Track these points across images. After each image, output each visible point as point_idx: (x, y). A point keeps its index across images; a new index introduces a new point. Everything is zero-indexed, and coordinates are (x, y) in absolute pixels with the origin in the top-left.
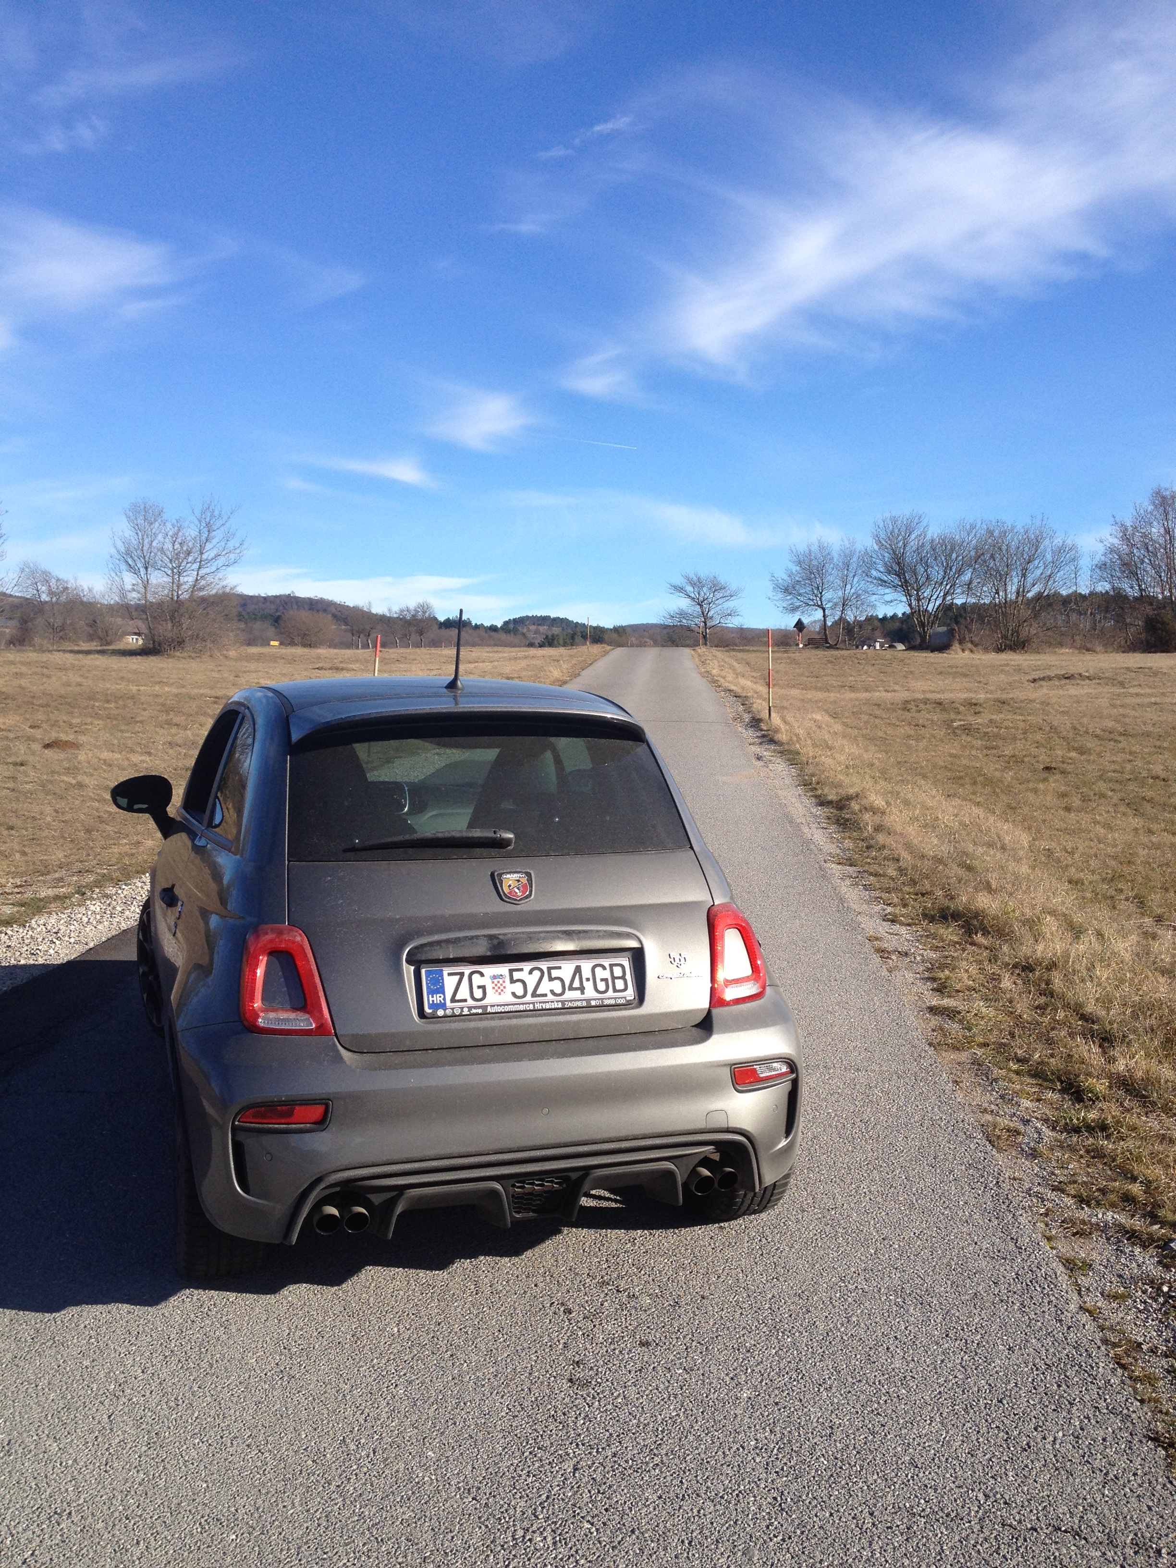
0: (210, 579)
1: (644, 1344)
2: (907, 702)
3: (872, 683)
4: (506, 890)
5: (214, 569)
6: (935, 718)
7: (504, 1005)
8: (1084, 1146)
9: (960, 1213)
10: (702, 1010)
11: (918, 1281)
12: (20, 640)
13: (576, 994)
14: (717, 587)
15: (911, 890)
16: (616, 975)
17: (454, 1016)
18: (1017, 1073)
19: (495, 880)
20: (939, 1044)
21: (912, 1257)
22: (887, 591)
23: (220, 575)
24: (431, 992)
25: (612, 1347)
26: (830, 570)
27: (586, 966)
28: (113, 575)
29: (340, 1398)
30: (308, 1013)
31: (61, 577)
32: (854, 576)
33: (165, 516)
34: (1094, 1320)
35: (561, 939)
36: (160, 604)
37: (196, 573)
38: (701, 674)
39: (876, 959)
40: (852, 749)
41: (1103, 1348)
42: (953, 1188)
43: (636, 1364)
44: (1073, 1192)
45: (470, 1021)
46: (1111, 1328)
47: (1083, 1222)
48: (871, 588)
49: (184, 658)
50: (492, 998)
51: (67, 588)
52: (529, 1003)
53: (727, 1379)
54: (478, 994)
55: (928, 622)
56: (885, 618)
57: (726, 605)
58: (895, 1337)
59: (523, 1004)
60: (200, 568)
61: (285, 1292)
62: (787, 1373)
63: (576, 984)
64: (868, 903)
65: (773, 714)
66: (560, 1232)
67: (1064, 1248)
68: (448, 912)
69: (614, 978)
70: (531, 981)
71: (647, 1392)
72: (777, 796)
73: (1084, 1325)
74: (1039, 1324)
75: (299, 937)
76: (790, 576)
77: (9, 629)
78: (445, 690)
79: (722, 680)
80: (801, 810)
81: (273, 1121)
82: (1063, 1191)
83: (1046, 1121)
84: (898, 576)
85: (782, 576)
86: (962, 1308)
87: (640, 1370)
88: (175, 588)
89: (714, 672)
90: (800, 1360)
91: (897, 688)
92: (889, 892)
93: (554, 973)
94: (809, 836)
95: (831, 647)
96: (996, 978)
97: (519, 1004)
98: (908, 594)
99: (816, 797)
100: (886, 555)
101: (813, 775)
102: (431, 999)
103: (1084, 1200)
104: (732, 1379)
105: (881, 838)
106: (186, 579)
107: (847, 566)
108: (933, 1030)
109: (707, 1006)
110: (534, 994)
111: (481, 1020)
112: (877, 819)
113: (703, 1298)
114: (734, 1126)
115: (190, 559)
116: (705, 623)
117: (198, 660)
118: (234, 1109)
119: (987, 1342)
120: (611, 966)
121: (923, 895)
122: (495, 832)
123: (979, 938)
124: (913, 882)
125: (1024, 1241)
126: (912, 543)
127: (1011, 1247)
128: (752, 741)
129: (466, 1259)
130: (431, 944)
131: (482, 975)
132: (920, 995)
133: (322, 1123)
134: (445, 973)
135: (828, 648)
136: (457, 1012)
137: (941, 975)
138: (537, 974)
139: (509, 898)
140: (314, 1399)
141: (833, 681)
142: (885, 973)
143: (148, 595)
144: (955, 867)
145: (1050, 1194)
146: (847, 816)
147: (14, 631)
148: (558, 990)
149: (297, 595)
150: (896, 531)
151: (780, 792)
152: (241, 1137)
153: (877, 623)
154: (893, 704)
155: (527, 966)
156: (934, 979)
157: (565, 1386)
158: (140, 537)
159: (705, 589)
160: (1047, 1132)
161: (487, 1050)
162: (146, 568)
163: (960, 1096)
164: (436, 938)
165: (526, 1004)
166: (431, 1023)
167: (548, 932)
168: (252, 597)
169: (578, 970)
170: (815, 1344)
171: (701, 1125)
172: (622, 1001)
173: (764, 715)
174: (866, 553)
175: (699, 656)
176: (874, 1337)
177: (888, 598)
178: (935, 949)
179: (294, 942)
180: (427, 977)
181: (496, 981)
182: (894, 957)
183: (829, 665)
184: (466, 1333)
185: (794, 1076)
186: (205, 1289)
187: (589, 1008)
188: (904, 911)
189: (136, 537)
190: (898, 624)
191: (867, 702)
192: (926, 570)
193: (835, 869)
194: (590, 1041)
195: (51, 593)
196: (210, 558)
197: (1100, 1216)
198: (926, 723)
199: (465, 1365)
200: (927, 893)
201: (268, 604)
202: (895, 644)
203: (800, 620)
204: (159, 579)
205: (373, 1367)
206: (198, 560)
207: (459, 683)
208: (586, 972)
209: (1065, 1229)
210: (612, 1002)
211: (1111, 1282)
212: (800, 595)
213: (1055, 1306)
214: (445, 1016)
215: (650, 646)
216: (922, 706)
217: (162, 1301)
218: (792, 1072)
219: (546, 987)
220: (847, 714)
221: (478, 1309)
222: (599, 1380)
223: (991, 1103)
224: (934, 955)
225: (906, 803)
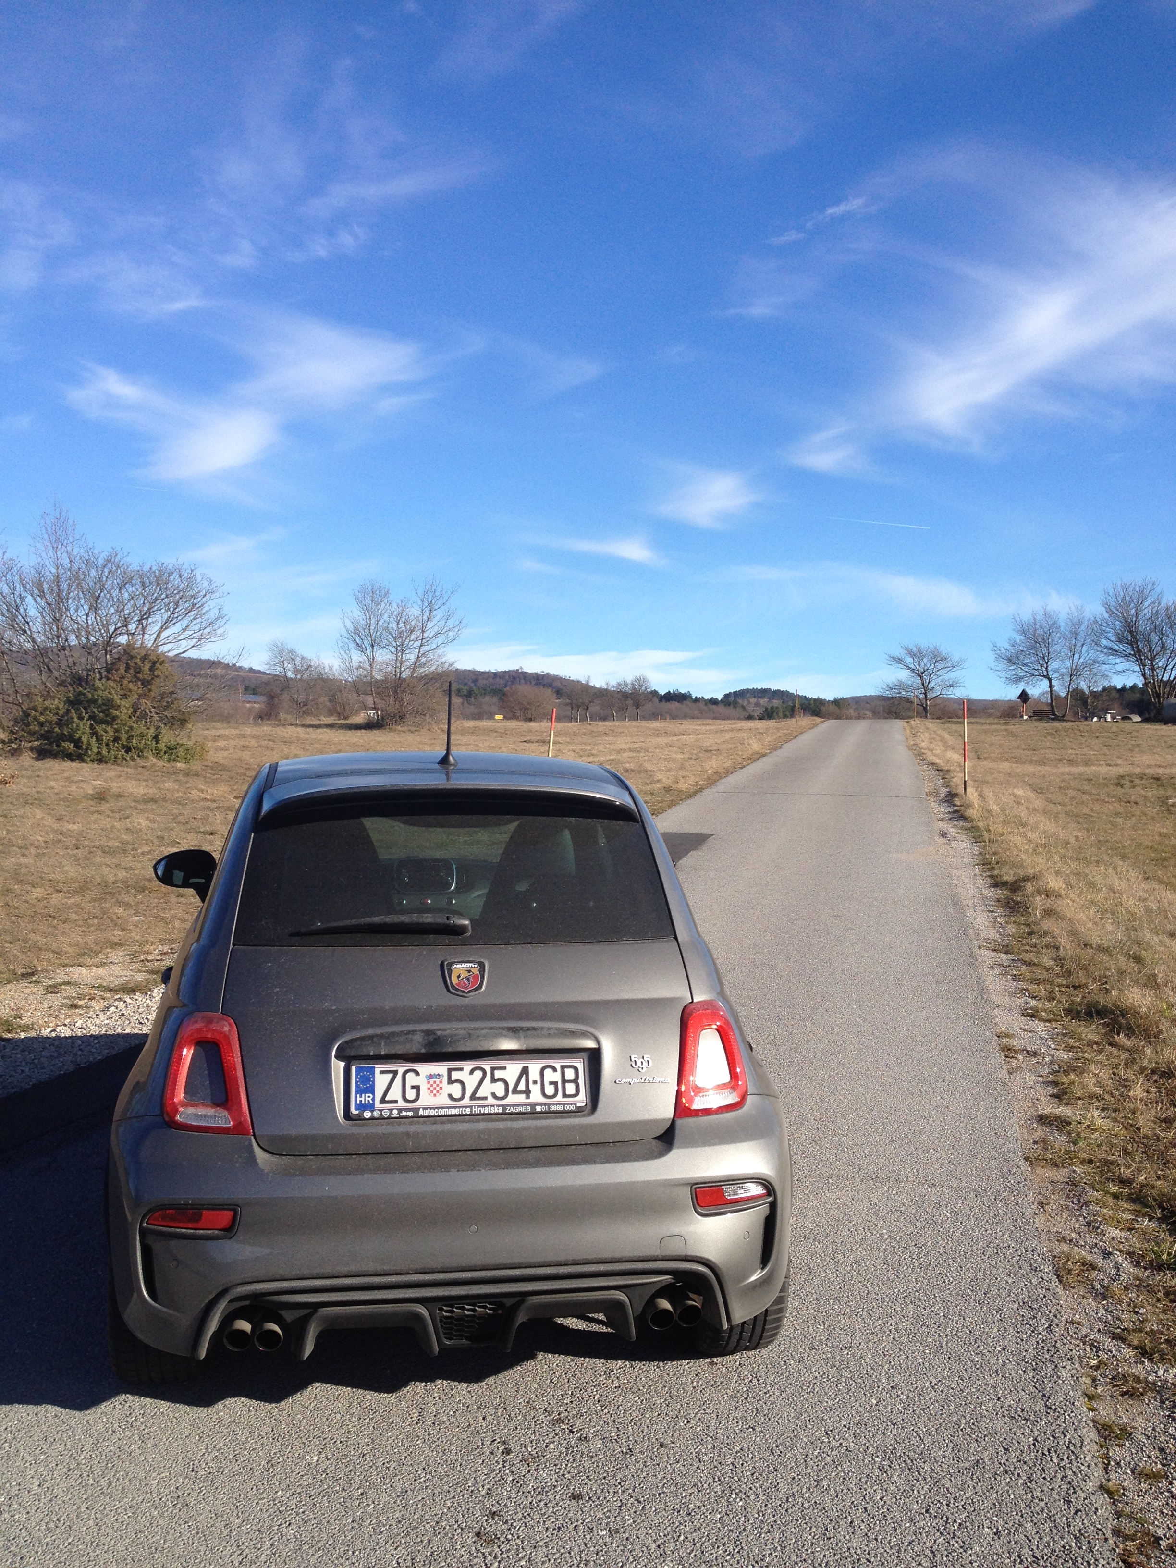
0: (430, 656)
1: (576, 1497)
2: (1122, 777)
3: (1093, 757)
4: (455, 981)
5: (434, 646)
6: (1149, 795)
7: (438, 1108)
8: (1164, 1287)
9: (993, 1361)
10: (664, 1120)
11: (915, 1441)
12: (267, 715)
13: (521, 1098)
14: (938, 658)
15: (1064, 982)
16: (567, 1078)
17: (382, 1118)
18: (1115, 1196)
19: (444, 970)
20: (1037, 1159)
21: (917, 1412)
22: (1118, 660)
23: (439, 652)
24: (360, 1091)
25: (539, 1498)
26: (1056, 639)
27: (534, 1067)
28: (343, 653)
29: (225, 1533)
30: (228, 1110)
31: (305, 655)
32: (1083, 645)
33: (391, 597)
34: (1114, 1503)
35: (506, 1036)
36: (385, 681)
37: (418, 650)
38: (908, 747)
39: (1000, 1057)
40: (1049, 826)
41: (1111, 1541)
42: (995, 1330)
43: (557, 1520)
44: (1136, 1342)
45: (399, 1124)
46: (1130, 1516)
47: (1138, 1380)
48: (1102, 657)
49: (403, 731)
50: (426, 1099)
51: (310, 666)
52: (466, 1107)
53: (654, 1546)
54: (411, 1094)
55: (1164, 693)
56: (1124, 689)
57: (947, 677)
58: (865, 1508)
59: (459, 1107)
60: (421, 646)
61: (220, 1406)
62: (724, 1545)
63: (522, 1087)
64: (1011, 994)
65: (969, 790)
66: (533, 1357)
67: (1105, 1411)
68: (388, 1004)
69: (564, 1081)
70: (471, 1082)
71: (556, 1556)
72: (950, 876)
73: (1097, 1509)
74: (1042, 1504)
75: (227, 1027)
76: (1013, 646)
77: (258, 704)
78: (437, 766)
79: (929, 753)
80: (972, 891)
81: (181, 1225)
82: (1124, 1340)
83: (1130, 1254)
84: (1131, 645)
85: (1004, 645)
86: (955, 1478)
87: (559, 1528)
88: (398, 665)
89: (923, 744)
90: (744, 1530)
91: (1119, 762)
92: (1038, 984)
93: (498, 1074)
94: (971, 919)
95: (1057, 719)
96: (1125, 1084)
97: (455, 1107)
98: (1142, 664)
99: (991, 877)
100: (1117, 622)
101: (994, 854)
102: (359, 1099)
103: (1146, 1352)
104: (659, 1546)
105: (1047, 924)
106: (408, 656)
107: (1075, 634)
108: (1035, 1143)
109: (672, 1116)
110: (473, 1097)
111: (411, 1124)
112: (1048, 903)
113: (661, 1446)
114: (693, 1254)
115: (413, 637)
116: (925, 694)
117: (417, 733)
118: (144, 1210)
119: (972, 1523)
120: (563, 1067)
121: (1075, 987)
122: (448, 918)
123: (1122, 1039)
124: (1069, 973)
125: (1057, 1400)
126: (1146, 611)
127: (1040, 1405)
128: (941, 816)
129: (422, 1381)
130: (362, 1039)
131: (417, 1074)
132: (1034, 1102)
133: (229, 1230)
134: (377, 1071)
135: (1053, 719)
136: (386, 1114)
137: (1065, 1080)
138: (478, 1074)
139: (457, 990)
140: (198, 1533)
141: (1050, 754)
142: (1004, 1074)
143: (374, 673)
144: (1121, 958)
145: (1108, 1343)
146: (1019, 899)
147: (263, 706)
148: (500, 1093)
149: (526, 670)
150: (1128, 598)
151: (955, 871)
152: (150, 1240)
153: (1114, 694)
154: (1106, 779)
155: (468, 1066)
156: (1055, 1083)
157: (469, 1541)
158: (368, 617)
159: (925, 660)
160: (1127, 1266)
161: (416, 1158)
162: (373, 646)
163: (1040, 1222)
164: (370, 1032)
165: (463, 1107)
166: (356, 1125)
167: (492, 1028)
168: (483, 672)
169: (525, 1071)
170: (769, 1511)
171: (654, 1252)
172: (572, 1108)
173: (961, 790)
174: (1095, 621)
175: (912, 728)
176: (840, 1507)
177: (1119, 668)
178: (1069, 1048)
179: (221, 1032)
180: (356, 1075)
181: (432, 1081)
182: (1020, 1057)
183: (1049, 738)
184: (388, 1468)
185: (771, 1199)
186: (141, 1396)
187: (533, 1113)
188: (1048, 1005)
189: (364, 617)
190: (1138, 695)
191: (1080, 777)
192: (1161, 639)
193: (988, 956)
194: (533, 1152)
195: (296, 671)
196: (431, 636)
197: (1160, 1373)
198: (1138, 800)
199: (372, 1506)
200: (1080, 986)
201: (498, 680)
202: (1131, 716)
203: (1024, 690)
204: (384, 656)
205: (274, 1500)
206: (420, 638)
207: (451, 758)
208: (534, 1074)
209: (1114, 1386)
210: (560, 1108)
211: (1149, 1457)
212: (1024, 665)
213: (1069, 1483)
214: (372, 1118)
215: (869, 718)
216: (1137, 781)
217: (93, 1406)
218: (769, 1194)
219: (487, 1089)
220: (1052, 789)
221: (412, 1441)
222: (510, 1537)
223: (1073, 1230)
224: (1065, 1056)
225: (1091, 885)
